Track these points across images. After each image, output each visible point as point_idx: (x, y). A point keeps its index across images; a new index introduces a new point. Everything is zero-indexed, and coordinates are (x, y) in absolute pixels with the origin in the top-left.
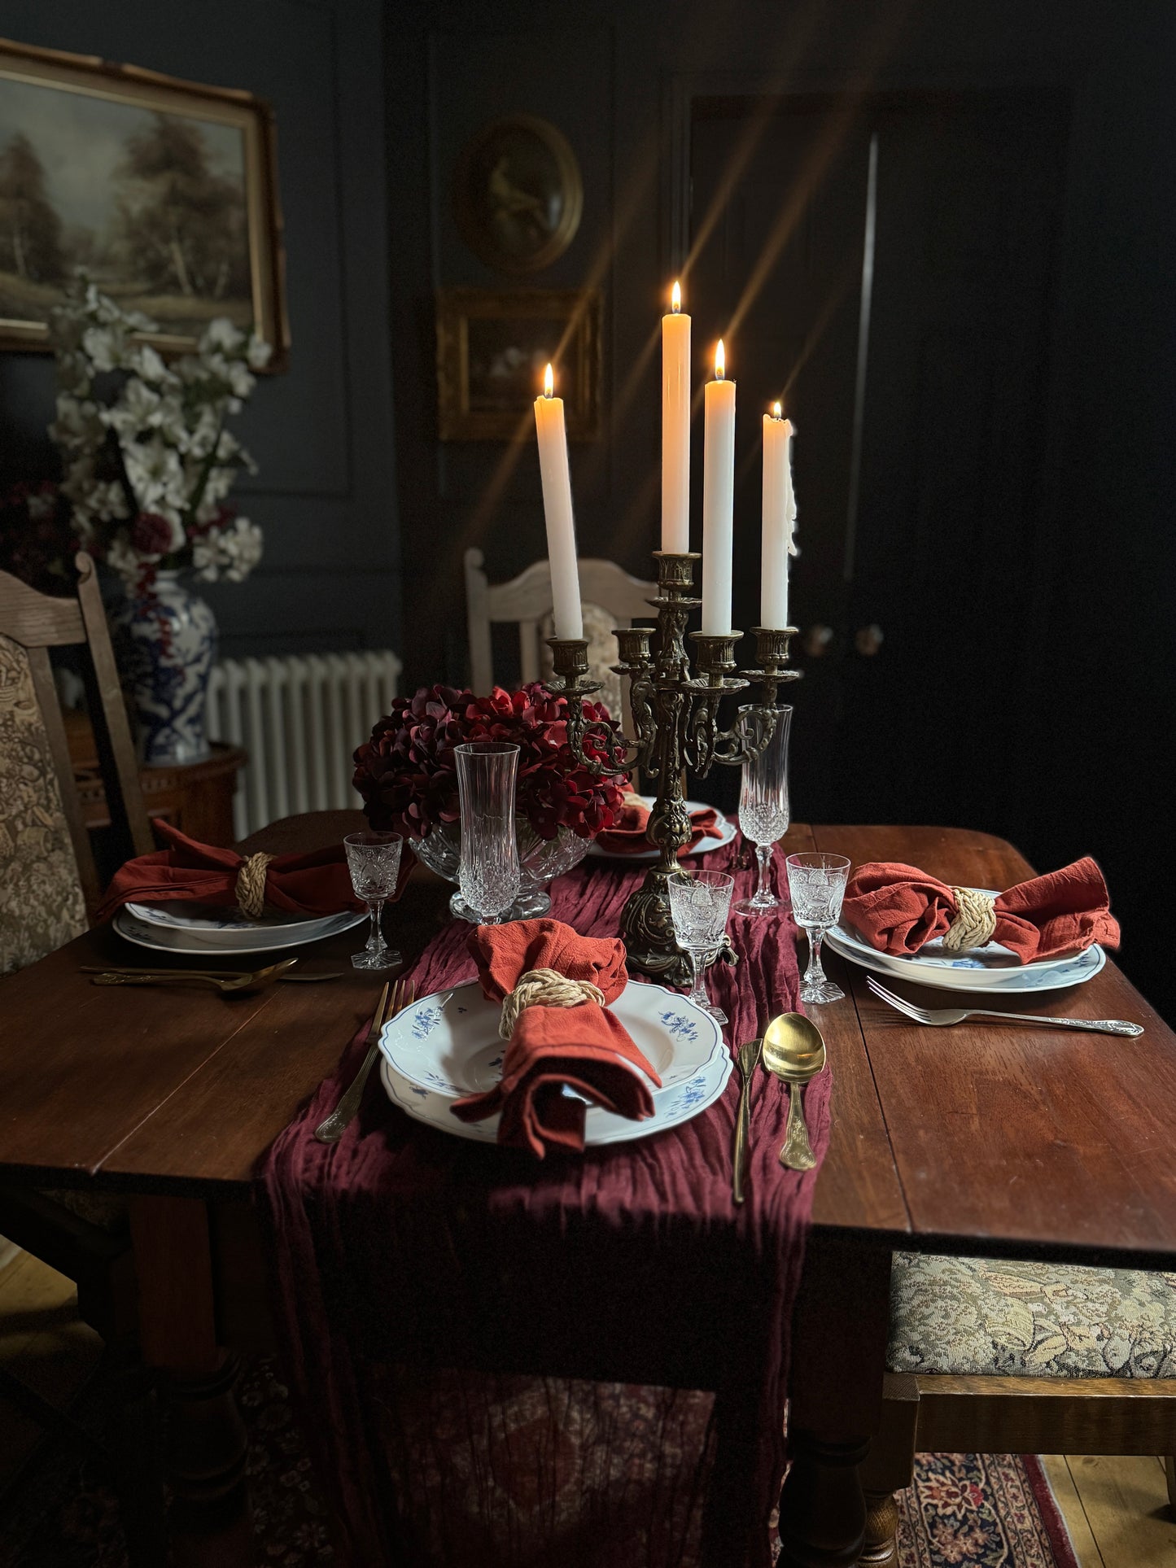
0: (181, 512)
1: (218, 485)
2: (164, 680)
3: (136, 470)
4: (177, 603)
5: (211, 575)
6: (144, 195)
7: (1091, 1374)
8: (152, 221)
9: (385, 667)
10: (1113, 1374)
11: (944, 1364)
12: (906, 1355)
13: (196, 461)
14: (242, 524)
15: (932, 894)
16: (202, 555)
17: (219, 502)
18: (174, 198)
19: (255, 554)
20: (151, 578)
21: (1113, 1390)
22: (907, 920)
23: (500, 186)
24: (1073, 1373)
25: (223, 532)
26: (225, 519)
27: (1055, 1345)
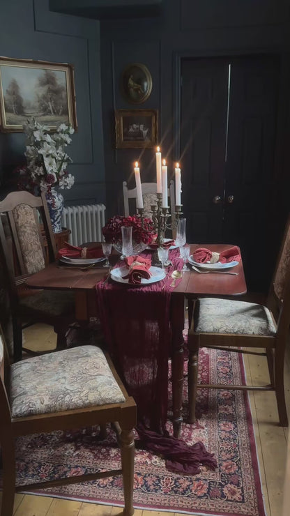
0: (56, 173)
1: (64, 166)
2: (52, 213)
3: (46, 164)
4: (55, 195)
5: (63, 188)
6: (42, 91)
7: (230, 333)
8: (44, 97)
9: (102, 208)
10: (234, 333)
11: (205, 330)
12: (198, 329)
13: (59, 161)
14: (70, 175)
15: (207, 253)
16: (61, 183)
17: (64, 170)
18: (49, 90)
19: (73, 182)
20: (50, 189)
21: (234, 335)
22: (202, 257)
23: (131, 82)
24: (227, 333)
25: (66, 178)
26: (66, 175)
27: (225, 328)
